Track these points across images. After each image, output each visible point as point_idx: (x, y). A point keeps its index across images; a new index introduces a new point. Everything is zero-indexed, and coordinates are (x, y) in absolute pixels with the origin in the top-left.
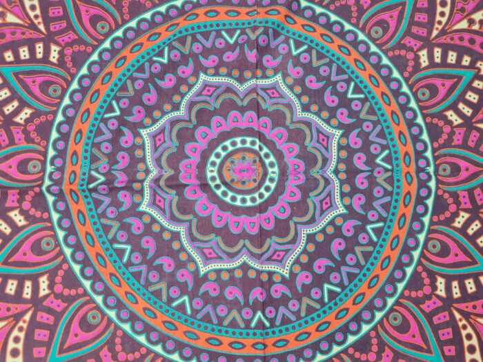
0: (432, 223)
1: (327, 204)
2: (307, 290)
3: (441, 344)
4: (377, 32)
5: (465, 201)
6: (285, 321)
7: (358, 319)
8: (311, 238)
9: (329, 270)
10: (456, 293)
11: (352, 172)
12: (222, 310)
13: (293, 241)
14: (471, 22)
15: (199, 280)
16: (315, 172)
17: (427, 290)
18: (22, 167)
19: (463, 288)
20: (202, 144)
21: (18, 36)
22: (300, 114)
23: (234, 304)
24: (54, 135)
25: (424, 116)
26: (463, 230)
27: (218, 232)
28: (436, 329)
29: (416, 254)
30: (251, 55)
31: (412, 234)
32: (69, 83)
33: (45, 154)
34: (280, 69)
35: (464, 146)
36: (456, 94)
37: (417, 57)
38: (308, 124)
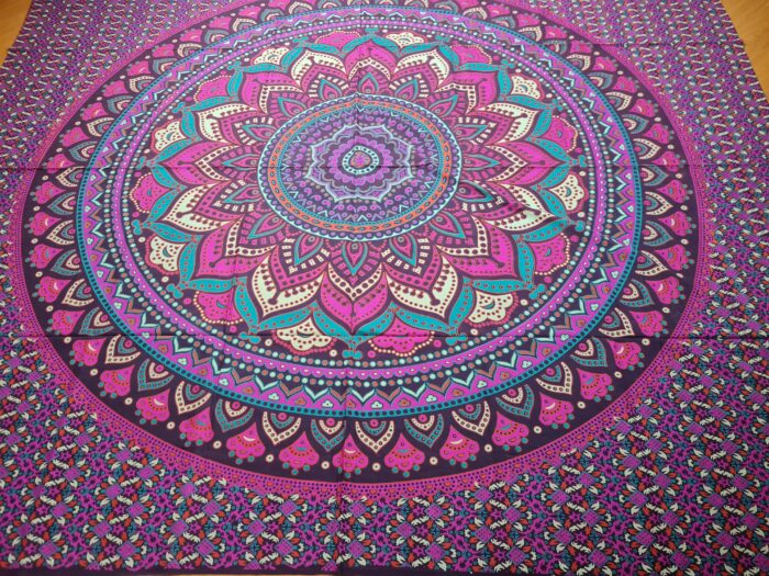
0: (325, 239)
1: (339, 194)
2: (297, 185)
3: (259, 239)
4: (439, 219)
6: (283, 176)
8: (323, 187)
9: (305, 194)
10: (284, 247)
11: (357, 205)
12: (292, 153)
13: (322, 180)
14: (447, 266)
15: (308, 146)
16: (358, 190)
17: (288, 235)
18: (368, 87)
19: (286, 251)
20: (376, 146)
21: (432, 84)
22: (390, 185)
23: (294, 157)
24: (383, 97)
25: (388, 239)
26: (319, 253)
27: (330, 152)
28: (267, 237)
29: (309, 231)
30: (423, 162)
31: (320, 229)
32: (408, 101)
33: (374, 94)
34: (416, 177)
35: (368, 257)
36: (401, 255)
37: (424, 237)
38: (385, 188)
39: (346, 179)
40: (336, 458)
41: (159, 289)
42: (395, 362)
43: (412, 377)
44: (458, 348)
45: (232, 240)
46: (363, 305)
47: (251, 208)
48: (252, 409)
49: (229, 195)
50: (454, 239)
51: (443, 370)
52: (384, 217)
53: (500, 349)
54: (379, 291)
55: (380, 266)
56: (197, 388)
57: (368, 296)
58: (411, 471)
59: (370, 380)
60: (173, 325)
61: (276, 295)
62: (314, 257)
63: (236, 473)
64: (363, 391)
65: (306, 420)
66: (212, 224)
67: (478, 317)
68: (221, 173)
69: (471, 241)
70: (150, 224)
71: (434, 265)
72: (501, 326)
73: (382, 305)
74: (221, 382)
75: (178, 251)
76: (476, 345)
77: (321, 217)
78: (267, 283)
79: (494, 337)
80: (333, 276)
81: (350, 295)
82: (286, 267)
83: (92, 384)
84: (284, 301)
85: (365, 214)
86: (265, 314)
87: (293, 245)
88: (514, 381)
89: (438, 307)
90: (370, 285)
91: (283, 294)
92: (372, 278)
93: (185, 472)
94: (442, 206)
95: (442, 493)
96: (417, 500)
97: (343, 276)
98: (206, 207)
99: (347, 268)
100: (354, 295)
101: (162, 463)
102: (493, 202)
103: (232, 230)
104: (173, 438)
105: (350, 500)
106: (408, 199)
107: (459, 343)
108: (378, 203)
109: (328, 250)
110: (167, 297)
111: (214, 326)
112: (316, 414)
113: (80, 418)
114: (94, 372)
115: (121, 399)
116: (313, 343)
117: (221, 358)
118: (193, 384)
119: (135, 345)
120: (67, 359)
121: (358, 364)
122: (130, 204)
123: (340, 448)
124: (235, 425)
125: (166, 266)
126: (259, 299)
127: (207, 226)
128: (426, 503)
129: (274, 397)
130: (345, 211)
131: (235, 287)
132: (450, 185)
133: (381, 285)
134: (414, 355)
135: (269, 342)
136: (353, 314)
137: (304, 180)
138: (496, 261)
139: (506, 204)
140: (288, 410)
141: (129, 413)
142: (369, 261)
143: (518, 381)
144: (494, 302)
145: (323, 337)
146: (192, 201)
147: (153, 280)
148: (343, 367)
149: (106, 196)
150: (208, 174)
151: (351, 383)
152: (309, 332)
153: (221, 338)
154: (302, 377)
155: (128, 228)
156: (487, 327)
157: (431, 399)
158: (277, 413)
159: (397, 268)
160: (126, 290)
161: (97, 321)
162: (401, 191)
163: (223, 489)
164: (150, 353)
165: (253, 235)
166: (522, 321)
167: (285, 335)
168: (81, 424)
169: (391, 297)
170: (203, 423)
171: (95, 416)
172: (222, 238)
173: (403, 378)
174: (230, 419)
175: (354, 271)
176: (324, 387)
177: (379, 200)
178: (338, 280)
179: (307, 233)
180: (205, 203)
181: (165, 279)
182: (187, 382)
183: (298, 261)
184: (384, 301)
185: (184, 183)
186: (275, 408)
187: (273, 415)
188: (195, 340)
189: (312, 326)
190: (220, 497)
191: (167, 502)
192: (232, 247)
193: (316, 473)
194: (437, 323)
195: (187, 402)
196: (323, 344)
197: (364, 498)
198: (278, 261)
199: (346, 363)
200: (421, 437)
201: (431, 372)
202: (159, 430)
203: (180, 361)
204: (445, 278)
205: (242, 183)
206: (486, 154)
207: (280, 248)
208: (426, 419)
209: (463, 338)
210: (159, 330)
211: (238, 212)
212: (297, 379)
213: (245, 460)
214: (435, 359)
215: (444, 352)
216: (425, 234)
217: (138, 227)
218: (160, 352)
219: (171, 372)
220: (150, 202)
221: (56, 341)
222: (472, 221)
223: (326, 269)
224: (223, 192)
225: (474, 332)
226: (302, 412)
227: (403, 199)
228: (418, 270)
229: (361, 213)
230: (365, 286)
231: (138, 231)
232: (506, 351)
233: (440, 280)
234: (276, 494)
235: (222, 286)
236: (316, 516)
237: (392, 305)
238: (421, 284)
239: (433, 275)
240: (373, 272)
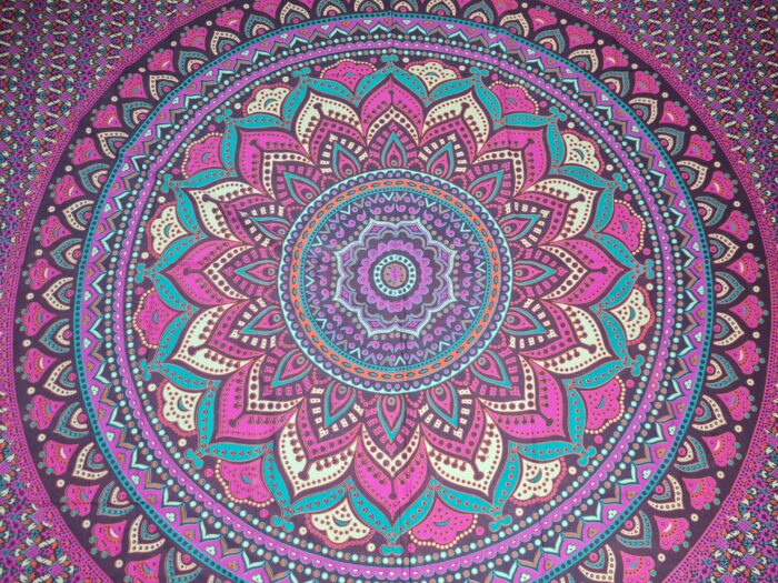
0: (425, 172)
1: (415, 229)
2: (464, 241)
3: (492, 171)
4: (309, 195)
5: (413, 154)
6: (482, 253)
7: (480, 214)
8: (434, 238)
9: (452, 228)
10: (464, 162)
11: (396, 214)
12: (476, 289)
13: (436, 248)
14: (304, 142)
15: (460, 301)
16: (396, 234)
17: (463, 177)
18: (391, 409)
19: (461, 158)
20: (378, 300)
21: (305, 414)
22: (360, 241)
23: (473, 282)
24: (371, 390)
25: (362, 172)
26: (429, 156)
27: (431, 291)
28: (484, 174)
29: (443, 182)
30: (323, 268)
31: (431, 183)
32: (338, 381)
33: (384, 395)
34: (331, 253)
35: (380, 152)
36: (349, 154)
37: (326, 174)
38: (366, 237)
41: (573, 116)
42: (354, 54)
43: (340, 43)
44: (301, 65)
46: (383, 102)
47: (508, 207)
48: (465, 17)
49: (536, 225)
50: (295, 173)
51: (314, 49)
54: (369, 116)
55: (368, 142)
56: (512, 31)
57: (379, 111)
59: (374, 40)
61: (463, 112)
64: (379, 31)
65: (422, 10)
67: (281, 92)
68: (552, 257)
70: (608, 186)
72: (261, 84)
73: (366, 103)
74: (494, 36)
76: (286, 68)
77: (431, 198)
78: (474, 122)
80: (413, 131)
81: (395, 112)
82: (459, 141)
83: (598, 33)
84: (456, 106)
85: (387, 203)
87: (456, 165)
89: (315, 102)
90: (377, 122)
91: (457, 113)
92: (376, 130)
94: (305, 212)
97: (404, 130)
98: (556, 207)
99: (400, 137)
103: (521, 179)
106: (341, 221)
107: (299, 69)
110: (563, 108)
112: (415, 15)
114: (601, 42)
115: (570, 23)
118: (516, 34)
119: (576, 64)
120: (628, 52)
121: (384, 51)
122: (639, 211)
124: (476, 6)
125: (575, 139)
127: (549, 186)
129: (450, 27)
133: (367, 122)
136: (391, 93)
140: (437, 17)
141: (560, 13)
142: (379, 148)
143: (255, 40)
144: (265, 106)
145: (415, 72)
146: (573, 217)
147: (582, 124)
149: (670, 221)
151: (389, 36)
152: (429, 76)
155: (629, 180)
156: (274, 83)
157: (325, 27)
158: (444, 14)
159: (353, 140)
160: (603, 113)
162: (348, 232)
165: (499, 175)
166: (243, 89)
167: (449, 74)
169: (358, 111)
173: (347, 42)
175: (394, 137)
176: (411, 34)
177: (372, 220)
178: (408, 125)
180: (559, 214)
181: (571, 125)
182: (522, 36)
183: (449, 148)
184: (363, 108)
185: (590, 240)
186: (448, 19)
187: (448, 14)
189: (427, 81)
194: (317, 87)
196: (415, 67)
199: (395, 52)
201: (324, 47)
204: (308, 130)
205: (526, 243)
207: (468, 161)
208: (330, 13)
209: (296, 73)
210: (560, 76)
211: (520, 201)
212: (434, 40)
214: (321, 57)
215: (312, 62)
216: (325, 177)
217: (619, 182)
218: (552, 59)
219: (537, 43)
221: (645, 66)
222: (276, 193)
223: (420, 139)
224: (544, 230)
225: (286, 79)
226: (426, 16)
227: (346, 223)
228: (333, 138)
229: (399, 353)
230: (382, 121)
231: (617, 177)
233: (312, 128)
235: (515, 119)
237: (357, 103)
238: (330, 123)
239: (318, 133)
240: (376, 136)
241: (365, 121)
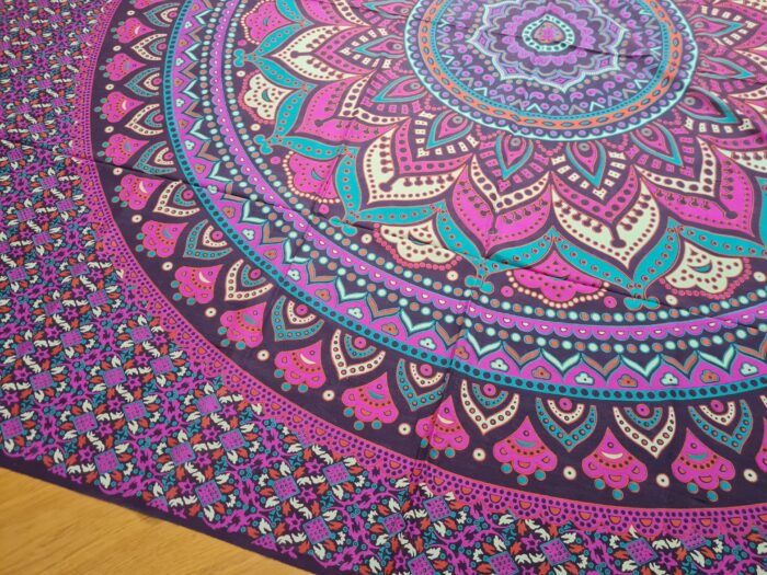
0: (476, 123)
1: (509, 71)
2: (455, 49)
3: (387, 105)
4: (647, 132)
5: (485, 146)
6: (438, 34)
8: (490, 58)
9: (463, 62)
10: (418, 122)
11: (530, 90)
12: (458, 9)
14: (647, 198)
15: (481, 3)
16: (536, 70)
17: (428, 107)
19: (420, 127)
20: (575, 21)
22: (583, 74)
23: (459, 14)
25: (565, 143)
26: (464, 140)
27: (509, 17)
28: (399, 104)
29: (456, 109)
30: (639, 53)
31: (472, 110)
34: (624, 70)
35: (532, 159)
36: (580, 168)
37: (619, 152)
38: (576, 75)
39: (522, 53)
40: (422, 423)
41: (245, 137)
42: (539, 311)
43: (561, 340)
44: (641, 317)
45: (352, 98)
46: (509, 222)
47: (387, 64)
48: (322, 322)
49: (362, 43)
50: (664, 163)
51: (612, 342)
52: (566, 113)
53: (710, 335)
54: (537, 209)
55: (546, 176)
56: (258, 273)
57: (519, 211)
58: (532, 477)
59: (497, 327)
60: (249, 185)
61: (393, 180)
62: (455, 144)
63: (279, 403)
64: (484, 340)
65: (392, 357)
66: (331, 74)
67: (681, 279)
68: (361, 16)
69: (690, 171)
70: (256, 58)
71: (627, 192)
72: (718, 301)
73: (537, 228)
74: (290, 273)
75: (281, 97)
76: (670, 319)
77: (479, 95)
78: (384, 162)
79: (702, 315)
80: (476, 173)
81: (495, 203)
82: (414, 147)
83: (130, 233)
84: (399, 189)
85: (539, 102)
86: (371, 200)
87: (430, 122)
88: (724, 389)
89: (622, 251)
90: (526, 197)
91: (402, 180)
92: (531, 188)
93: (211, 380)
94: (654, 116)
95: (573, 528)
96: (531, 524)
97: (489, 175)
98: (330, 52)
99: (498, 167)
100: (500, 205)
101: (184, 359)
102: (734, 126)
103: (355, 86)
104: (209, 329)
105: (428, 492)
106: (606, 97)
107: (644, 310)
108: (561, 93)
109: (477, 138)
110: (252, 149)
111: (301, 200)
112: (409, 353)
113: (103, 270)
114: (137, 219)
115: (159, 261)
116: (428, 255)
117: (298, 242)
118: (254, 267)
119: (195, 198)
120: (110, 194)
121: (484, 300)
122: (240, 29)
123: (431, 410)
124: (294, 335)
125: (261, 112)
126: (368, 180)
127: (325, 74)
128: (544, 534)
129: (356, 313)
130: (512, 93)
131: (340, 157)
132: (672, 90)
133: (542, 201)
134: (569, 309)
135: (367, 239)
136: (493, 230)
137: (466, 44)
138: (725, 208)
139: (755, 131)
140: (371, 336)
141: (164, 282)
142: (532, 165)
143: (730, 392)
144: (710, 265)
145: (444, 251)
146: (315, 41)
147: (240, 125)
148: (463, 298)
149: (214, 15)
150: (344, 13)
151: (468, 323)
152: (425, 238)
153: (306, 218)
154: (400, 296)
155: (228, 57)
156: (693, 298)
157: (582, 378)
158: (355, 336)
159: (570, 183)
160: (204, 130)
161: (159, 159)
162: (599, 84)
163: (254, 419)
164: (211, 212)
165: (381, 98)
166: (751, 303)
167: (391, 234)
168: (101, 278)
169: (552, 221)
170: (252, 320)
171: (121, 274)
172: (340, 93)
173: (547, 338)
174: (289, 325)
175: (507, 173)
176: (428, 318)
177: (564, 90)
178: (481, 180)
179: (453, 111)
180: (329, 47)
181: (255, 127)
182: (247, 261)
183: (432, 142)
184: (541, 224)
185: (310, 19)
186: (353, 328)
187: (348, 337)
188: (272, 211)
189: (431, 231)
190: (249, 428)
191: (177, 412)
192: (350, 107)
193: (387, 436)
194: (615, 273)
195: (240, 288)
196: (441, 259)
197: (451, 496)
198: (406, 138)
199: (468, 293)
200: (556, 432)
201: (593, 340)
202: (194, 313)
203: (245, 232)
204: (640, 213)
205: (383, 32)
206: (734, 60)
207: (413, 122)
208: (570, 406)
209: (652, 304)
210: (230, 187)
211: (369, 67)
212: (392, 298)
213: (295, 387)
214: (602, 322)
215: (618, 317)
216: (621, 147)
217: (241, 57)
218: (225, 214)
219: (230, 244)
220: (262, 33)
221: (104, 168)
222: (696, 145)
223: (469, 162)
224: (356, 38)
225: (671, 300)
226: (389, 345)
227: (598, 96)
228: (601, 194)
229: (534, 100)
230: (519, 196)
231: (239, 62)
232: (718, 340)
233: (631, 214)
234: (324, 448)
235: (324, 151)
236: (373, 498)
237: (552, 232)
238: (602, 214)
239: (623, 206)
240: (534, 181)
241: (545, 203)
